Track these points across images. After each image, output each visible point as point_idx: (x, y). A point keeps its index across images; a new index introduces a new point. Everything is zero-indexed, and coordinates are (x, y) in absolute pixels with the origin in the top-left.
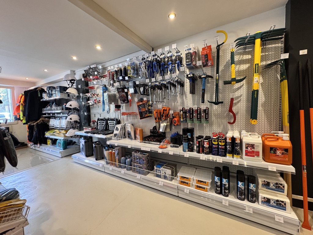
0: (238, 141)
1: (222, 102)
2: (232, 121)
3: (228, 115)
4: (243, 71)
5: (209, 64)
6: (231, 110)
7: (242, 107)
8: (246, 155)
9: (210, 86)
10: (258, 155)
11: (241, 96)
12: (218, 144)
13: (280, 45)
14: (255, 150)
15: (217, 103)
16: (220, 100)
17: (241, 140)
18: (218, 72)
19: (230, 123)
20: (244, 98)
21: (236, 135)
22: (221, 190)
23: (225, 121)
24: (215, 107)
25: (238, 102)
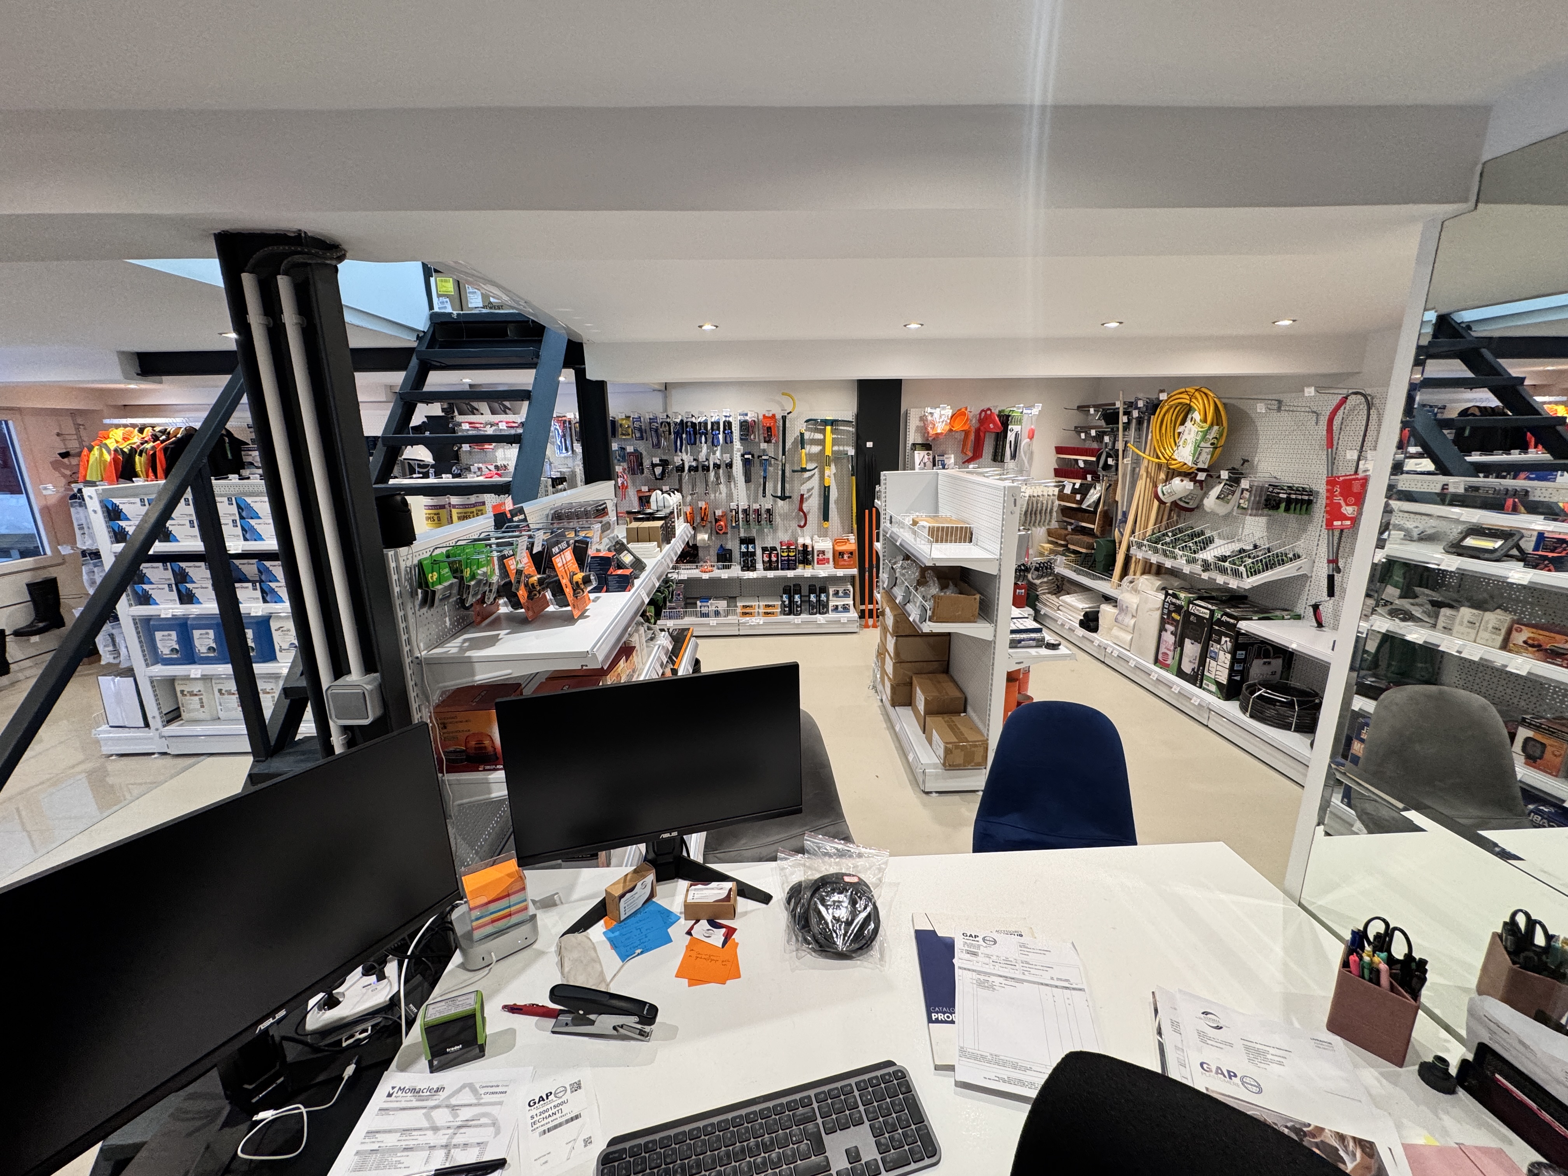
0: (810, 549)
1: (790, 497)
2: (802, 524)
3: (798, 515)
4: (815, 454)
5: (773, 441)
6: (801, 509)
7: (813, 504)
8: (818, 563)
9: (774, 471)
10: (828, 562)
11: (812, 488)
12: (788, 556)
13: (851, 429)
14: (826, 557)
15: (783, 498)
16: (787, 494)
17: (813, 548)
18: (784, 454)
19: (800, 526)
20: (816, 492)
21: (808, 542)
22: (791, 609)
23: (794, 524)
24: (780, 503)
25: (810, 496)
